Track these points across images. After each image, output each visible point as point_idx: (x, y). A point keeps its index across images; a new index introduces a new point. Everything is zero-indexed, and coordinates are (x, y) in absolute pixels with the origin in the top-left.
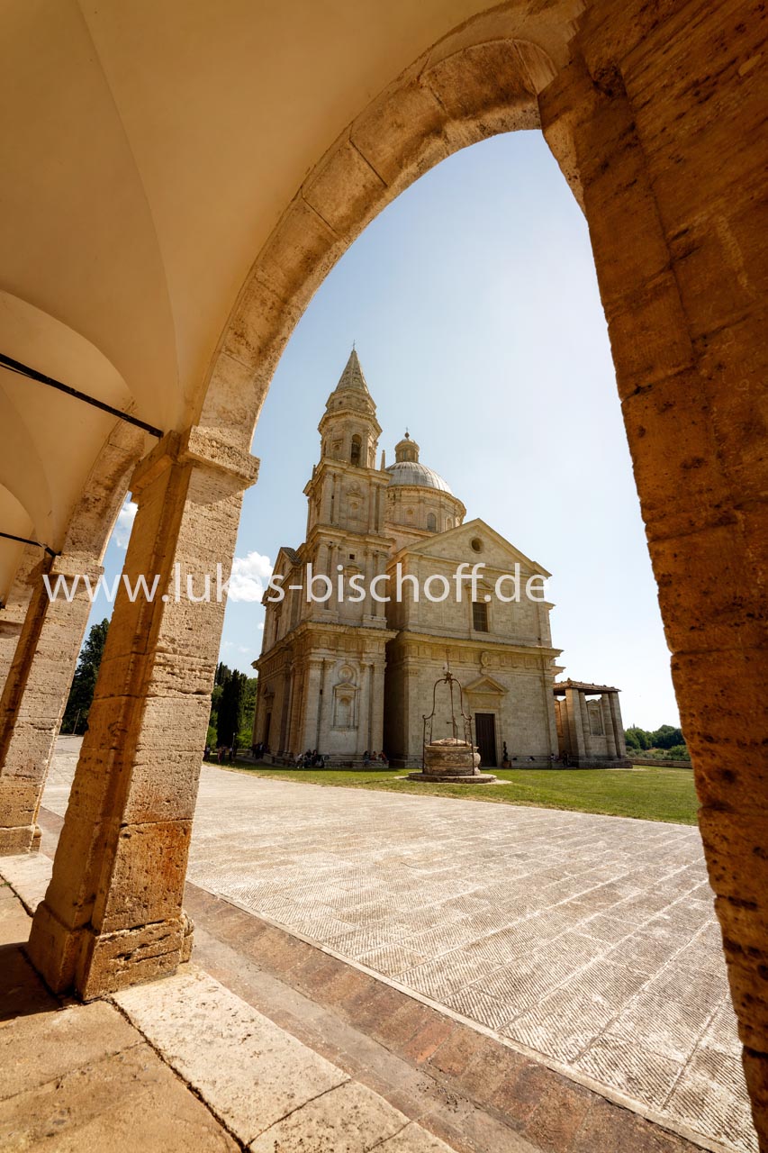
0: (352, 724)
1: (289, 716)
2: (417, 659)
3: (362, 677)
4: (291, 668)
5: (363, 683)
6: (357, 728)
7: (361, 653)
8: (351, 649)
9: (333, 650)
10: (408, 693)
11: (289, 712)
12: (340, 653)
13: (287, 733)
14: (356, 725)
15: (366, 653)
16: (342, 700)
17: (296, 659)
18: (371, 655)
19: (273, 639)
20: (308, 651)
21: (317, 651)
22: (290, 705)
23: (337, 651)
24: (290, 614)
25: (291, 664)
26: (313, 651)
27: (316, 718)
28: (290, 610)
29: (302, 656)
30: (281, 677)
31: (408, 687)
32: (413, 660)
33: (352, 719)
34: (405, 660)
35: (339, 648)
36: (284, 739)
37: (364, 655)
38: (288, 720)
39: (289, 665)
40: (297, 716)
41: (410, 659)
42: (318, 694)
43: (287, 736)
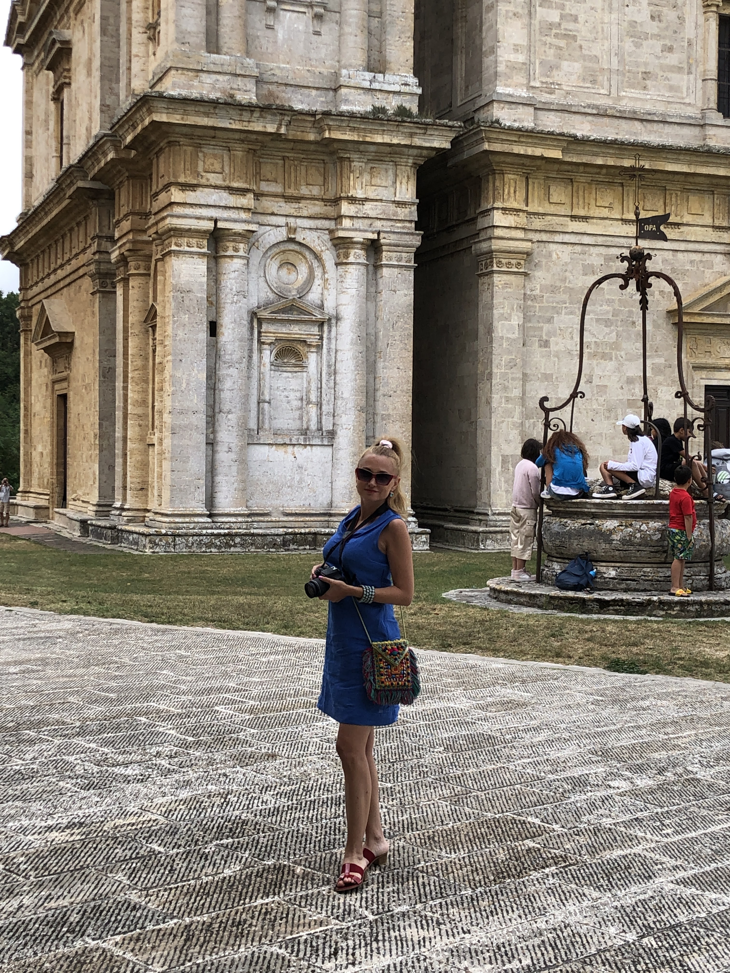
0: (313, 426)
1: (119, 403)
2: (522, 220)
3: (341, 280)
4: (114, 256)
5: (344, 299)
6: (332, 434)
7: (336, 201)
8: (304, 191)
9: (243, 192)
10: (490, 330)
11: (119, 392)
12: (268, 204)
13: (118, 451)
14: (327, 425)
15: (353, 200)
16: (280, 354)
17: (126, 225)
18: (369, 209)
19: (54, 162)
20: (163, 198)
21: (190, 197)
22: (119, 370)
23: (258, 196)
24: (96, 74)
25: (112, 240)
26: (176, 195)
27: (202, 406)
28: (97, 63)
29: (146, 215)
30: (87, 284)
31: (491, 308)
32: (510, 220)
33: (313, 410)
34: (482, 223)
35: (265, 187)
36: (112, 467)
37: (346, 208)
38: (119, 414)
39: (105, 245)
40: (144, 403)
41: (498, 218)
42: (203, 335)
43: (119, 461)
